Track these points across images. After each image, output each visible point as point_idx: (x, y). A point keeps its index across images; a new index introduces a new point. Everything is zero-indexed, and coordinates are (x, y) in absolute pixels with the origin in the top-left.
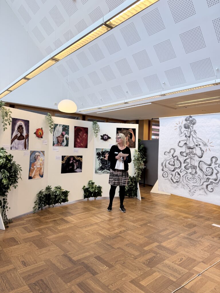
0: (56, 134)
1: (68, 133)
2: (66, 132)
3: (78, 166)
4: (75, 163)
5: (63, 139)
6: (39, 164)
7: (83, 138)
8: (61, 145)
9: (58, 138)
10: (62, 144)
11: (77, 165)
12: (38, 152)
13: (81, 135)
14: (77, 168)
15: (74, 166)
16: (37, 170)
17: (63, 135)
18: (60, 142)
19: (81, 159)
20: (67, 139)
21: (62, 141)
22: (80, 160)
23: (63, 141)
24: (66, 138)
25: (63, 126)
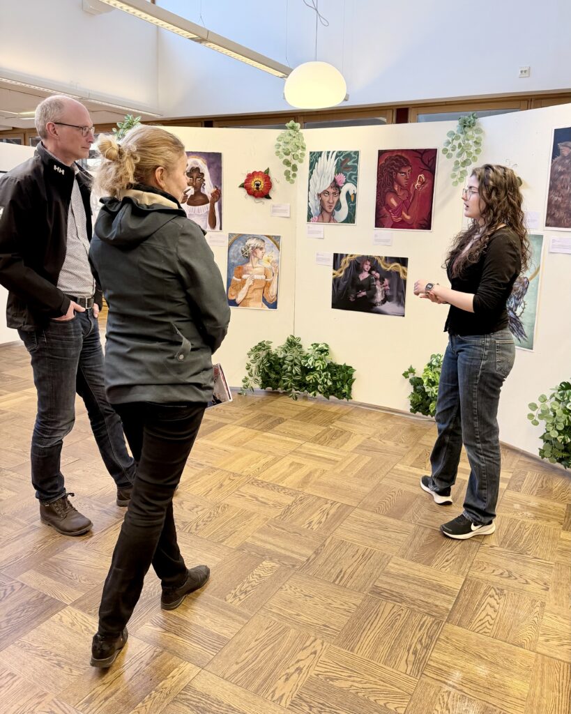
0: (316, 185)
1: (353, 177)
2: (348, 174)
3: (388, 293)
4: (378, 282)
5: (339, 201)
6: (260, 270)
7: (412, 192)
8: (331, 219)
9: (323, 197)
10: (335, 217)
11: (385, 290)
12: (254, 237)
13: (404, 182)
14: (386, 299)
15: (375, 291)
16: (255, 286)
17: (336, 186)
18: (327, 209)
19: (401, 268)
20: (351, 199)
21: (334, 206)
22: (398, 273)
23: (338, 207)
24: (348, 194)
25: (337, 156)
